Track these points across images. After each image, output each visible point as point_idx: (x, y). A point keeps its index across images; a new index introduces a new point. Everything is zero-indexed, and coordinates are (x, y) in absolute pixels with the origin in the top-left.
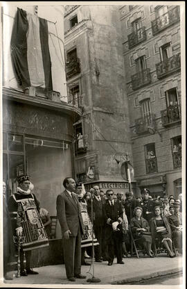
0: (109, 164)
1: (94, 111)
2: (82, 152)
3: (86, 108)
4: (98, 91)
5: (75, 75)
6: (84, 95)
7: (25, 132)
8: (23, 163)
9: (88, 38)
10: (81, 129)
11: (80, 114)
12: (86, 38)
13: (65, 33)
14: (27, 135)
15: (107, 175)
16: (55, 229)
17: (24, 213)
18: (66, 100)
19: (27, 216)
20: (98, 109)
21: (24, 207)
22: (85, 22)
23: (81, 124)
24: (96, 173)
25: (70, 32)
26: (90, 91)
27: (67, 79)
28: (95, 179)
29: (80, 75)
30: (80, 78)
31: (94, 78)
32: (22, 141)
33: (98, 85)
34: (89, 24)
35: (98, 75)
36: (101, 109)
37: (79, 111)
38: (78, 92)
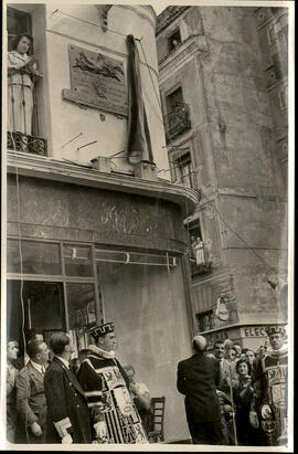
0: (255, 291)
1: (220, 195)
2: (203, 272)
3: (205, 190)
4: (225, 158)
5: (181, 133)
6: (200, 168)
7: (95, 239)
8: (93, 299)
9: (202, 67)
10: (199, 229)
11: (195, 199)
12: (197, 67)
13: (160, 63)
14: (98, 245)
15: (254, 311)
16: (161, 423)
17: (109, 394)
18: (167, 176)
19: (114, 400)
20: (227, 191)
21: (109, 384)
22: (194, 39)
23: (197, 221)
24: (232, 310)
25: (169, 59)
26: (210, 160)
27: (168, 142)
28: (230, 320)
29: (190, 133)
30: (192, 138)
31: (217, 135)
32: (89, 255)
33: (225, 148)
34: (202, 42)
35: (223, 131)
36: (232, 191)
37: (191, 195)
38: (189, 162)
